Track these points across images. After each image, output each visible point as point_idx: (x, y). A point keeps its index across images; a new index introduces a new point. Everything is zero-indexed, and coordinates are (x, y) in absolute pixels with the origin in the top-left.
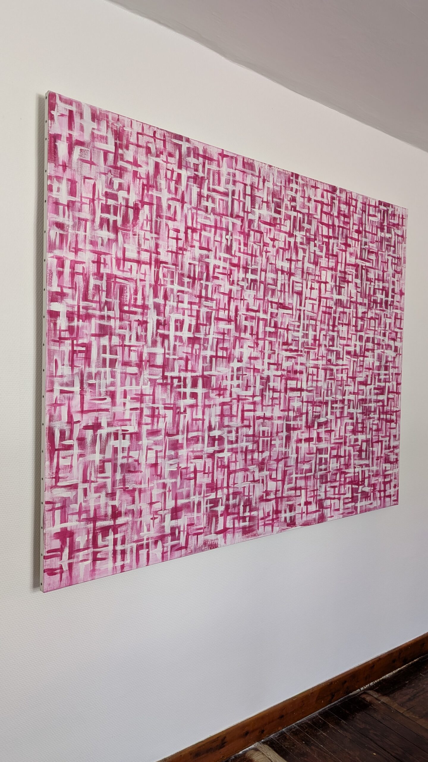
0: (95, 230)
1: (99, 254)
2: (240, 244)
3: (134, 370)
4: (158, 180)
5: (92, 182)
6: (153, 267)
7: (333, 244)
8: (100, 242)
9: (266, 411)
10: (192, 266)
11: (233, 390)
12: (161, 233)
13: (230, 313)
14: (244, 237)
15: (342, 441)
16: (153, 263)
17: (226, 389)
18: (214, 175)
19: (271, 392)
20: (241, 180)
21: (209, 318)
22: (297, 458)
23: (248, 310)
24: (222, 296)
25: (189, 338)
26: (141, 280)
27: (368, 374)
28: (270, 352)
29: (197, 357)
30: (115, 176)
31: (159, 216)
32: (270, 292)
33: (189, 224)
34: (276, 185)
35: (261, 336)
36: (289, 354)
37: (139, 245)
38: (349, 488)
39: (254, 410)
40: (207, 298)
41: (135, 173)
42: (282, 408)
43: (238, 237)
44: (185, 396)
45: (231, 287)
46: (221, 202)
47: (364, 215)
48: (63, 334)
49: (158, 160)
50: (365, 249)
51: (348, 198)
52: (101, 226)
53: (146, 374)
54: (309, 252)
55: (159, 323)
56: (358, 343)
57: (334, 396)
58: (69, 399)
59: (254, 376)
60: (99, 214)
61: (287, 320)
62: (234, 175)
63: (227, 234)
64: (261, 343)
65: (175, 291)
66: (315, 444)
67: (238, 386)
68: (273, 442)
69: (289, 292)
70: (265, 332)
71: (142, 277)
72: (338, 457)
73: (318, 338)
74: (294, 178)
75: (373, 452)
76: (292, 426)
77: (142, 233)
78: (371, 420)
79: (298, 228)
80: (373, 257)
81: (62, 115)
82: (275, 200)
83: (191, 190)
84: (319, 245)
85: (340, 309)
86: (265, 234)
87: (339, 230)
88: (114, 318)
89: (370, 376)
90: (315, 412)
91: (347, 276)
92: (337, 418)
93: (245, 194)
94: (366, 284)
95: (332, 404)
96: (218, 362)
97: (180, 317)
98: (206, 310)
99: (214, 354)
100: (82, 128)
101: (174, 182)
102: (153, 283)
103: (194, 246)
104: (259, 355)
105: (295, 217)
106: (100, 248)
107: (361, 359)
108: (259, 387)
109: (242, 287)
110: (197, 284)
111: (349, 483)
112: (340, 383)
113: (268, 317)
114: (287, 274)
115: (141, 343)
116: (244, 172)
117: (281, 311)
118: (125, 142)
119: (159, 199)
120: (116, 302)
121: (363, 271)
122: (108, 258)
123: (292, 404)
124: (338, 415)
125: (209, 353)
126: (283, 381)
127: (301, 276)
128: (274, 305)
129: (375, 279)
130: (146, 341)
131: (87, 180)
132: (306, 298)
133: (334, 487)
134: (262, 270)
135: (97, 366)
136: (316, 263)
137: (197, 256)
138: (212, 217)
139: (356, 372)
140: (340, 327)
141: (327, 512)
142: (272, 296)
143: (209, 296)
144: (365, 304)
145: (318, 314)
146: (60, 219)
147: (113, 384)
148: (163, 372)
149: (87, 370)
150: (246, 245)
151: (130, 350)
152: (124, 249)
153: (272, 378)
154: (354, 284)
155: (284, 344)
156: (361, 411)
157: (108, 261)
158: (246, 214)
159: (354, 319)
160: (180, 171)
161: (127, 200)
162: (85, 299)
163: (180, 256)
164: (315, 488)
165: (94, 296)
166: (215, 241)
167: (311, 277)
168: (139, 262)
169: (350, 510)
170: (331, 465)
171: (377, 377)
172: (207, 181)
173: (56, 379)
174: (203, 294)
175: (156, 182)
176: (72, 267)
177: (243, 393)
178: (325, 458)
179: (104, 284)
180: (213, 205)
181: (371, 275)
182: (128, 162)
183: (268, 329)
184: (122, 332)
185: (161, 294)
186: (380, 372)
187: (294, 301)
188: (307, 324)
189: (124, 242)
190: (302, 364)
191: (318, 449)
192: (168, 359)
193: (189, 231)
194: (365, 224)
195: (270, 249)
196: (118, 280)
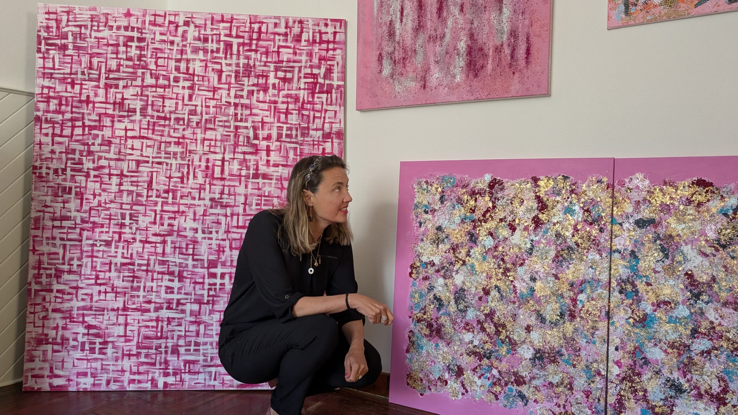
0: (108, 359)
1: (123, 355)
2: (102, 232)
3: (202, 327)
4: (65, 309)
5: (76, 361)
6: (128, 313)
7: (89, 120)
8: (115, 355)
9: (239, 202)
10: (125, 279)
11: (220, 238)
12: (103, 306)
13: (158, 241)
14: (96, 227)
15: (273, 105)
16: (125, 313)
17: (219, 245)
18: (52, 259)
19: (224, 196)
20: (50, 231)
21: (163, 263)
22: (283, 166)
23: (155, 223)
24: (145, 250)
25: (179, 281)
26: (139, 323)
27: (210, 69)
28: (189, 198)
29: (193, 273)
30: (69, 344)
31: (91, 309)
32: (139, 198)
33: (93, 281)
34: (47, 192)
35: (176, 209)
36: (191, 176)
37: (114, 324)
38: (318, 98)
39: (238, 215)
40: (148, 265)
41: (64, 328)
42: (237, 184)
43: (97, 234)
44: (222, 284)
45: (137, 241)
46: (71, 252)
47: (55, 76)
48: (178, 379)
49: (50, 310)
50: (89, 74)
51: (43, 100)
52: (104, 354)
53: (205, 318)
54: (100, 152)
55: (169, 308)
56: (181, 84)
57: (231, 117)
58: (220, 374)
59: (209, 216)
60: (96, 356)
61: (162, 178)
62: (48, 238)
63: (96, 245)
64: (182, 208)
65: (145, 294)
66: (273, 143)
67: (217, 232)
68: (267, 194)
69: (137, 176)
70: (173, 204)
71: (136, 321)
72: (287, 113)
73: (177, 140)
74: (38, 171)
75: (289, 61)
76: (254, 172)
77: (105, 322)
78: (257, 63)
79: (80, 166)
80: (95, 60)
81: (36, 382)
82: (60, 194)
83: (67, 281)
84: (92, 139)
85: (149, 110)
86: (91, 205)
87: (76, 113)
88: (166, 343)
89: (213, 65)
90: (244, 142)
91: (118, 101)
92: (251, 114)
93: (61, 227)
94: (124, 72)
95: (238, 121)
96: (198, 253)
97: (163, 289)
98: (157, 265)
99: (191, 257)
100: (41, 369)
101: (64, 296)
102: (140, 313)
103: (110, 277)
104: (192, 210)
105: (71, 170)
106: (120, 355)
107: (196, 78)
108: (218, 210)
109: (137, 229)
110: (138, 274)
111: (313, 97)
112: (218, 110)
113: (160, 200)
114: (122, 179)
115: (183, 322)
116: (43, 228)
117: (154, 186)
118: (43, 337)
119: (79, 309)
120: (156, 342)
121: (111, 76)
122: (126, 348)
123: (235, 172)
124: (248, 112)
125: (190, 262)
126: (215, 182)
127: (123, 162)
128: (150, 194)
129: (117, 58)
130: (182, 318)
131: (75, 365)
132: (142, 155)
133: (314, 117)
134: (121, 209)
135: (199, 355)
136: (109, 143)
137: (116, 274)
138: (85, 260)
139: (208, 87)
140: (167, 109)
141: (336, 127)
142: (142, 196)
143: (145, 262)
144: (143, 73)
145: (155, 140)
146: (104, 382)
147: (211, 344)
148: (204, 304)
149: (201, 362)
150: (102, 226)
151: (188, 331)
152: (119, 336)
153: (212, 196)
154: (124, 91)
155: (182, 182)
156: (246, 79)
157: (128, 348)
158: (77, 226)
159: (159, 90)
160: (55, 291)
161: (84, 334)
162: (154, 364)
163: (119, 290)
164: (312, 143)
165: (152, 358)
166: (103, 258)
167: (123, 150)
168: (126, 325)
169: (339, 95)
170: (294, 122)
171: (215, 55)
172: (58, 266)
173: (207, 384)
174: (144, 268)
175: (67, 311)
176: (134, 374)
177: (223, 227)
178: (287, 130)
179: (144, 351)
180: (75, 260)
181: (113, 64)
182: (57, 334)
183: (170, 200)
184: (175, 338)
185: (147, 306)
186: (209, 51)
187: (144, 169)
188: (165, 154)
189: (113, 336)
190: (200, 161)
191: (278, 140)
192: (195, 299)
193: (99, 281)
194: (64, 74)
195: (102, 199)
196: (140, 341)
